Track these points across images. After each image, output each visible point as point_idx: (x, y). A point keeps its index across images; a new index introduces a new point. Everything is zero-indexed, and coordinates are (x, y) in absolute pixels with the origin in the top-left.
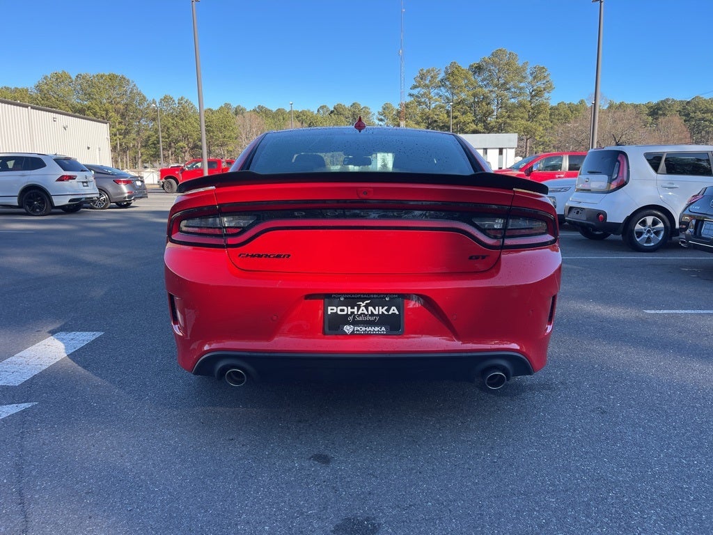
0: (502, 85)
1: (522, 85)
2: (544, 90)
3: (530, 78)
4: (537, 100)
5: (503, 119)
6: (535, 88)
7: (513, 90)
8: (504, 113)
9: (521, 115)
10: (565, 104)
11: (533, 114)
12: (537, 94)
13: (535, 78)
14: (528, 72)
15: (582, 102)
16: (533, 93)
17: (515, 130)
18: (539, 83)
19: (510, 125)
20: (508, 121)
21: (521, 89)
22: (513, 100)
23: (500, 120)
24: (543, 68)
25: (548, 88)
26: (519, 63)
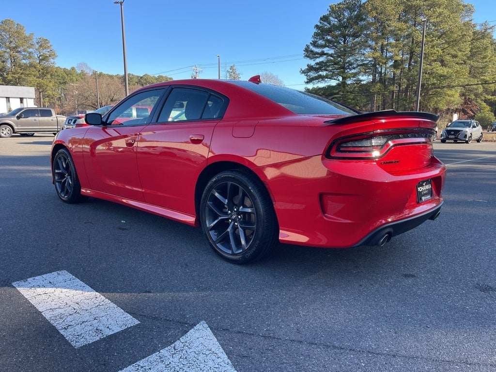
0: (14, 48)
1: (30, 50)
2: (50, 56)
3: (37, 46)
4: (45, 63)
5: (19, 75)
6: (42, 54)
7: (23, 53)
8: (19, 70)
9: (33, 73)
10: (61, 69)
11: (43, 73)
12: (44, 58)
13: (41, 46)
14: (35, 41)
15: (73, 69)
16: (41, 57)
17: (30, 84)
18: (45, 51)
19: (24, 80)
20: (23, 76)
21: (30, 53)
22: (24, 61)
23: (16, 76)
24: (46, 40)
25: (53, 55)
26: (27, 34)
